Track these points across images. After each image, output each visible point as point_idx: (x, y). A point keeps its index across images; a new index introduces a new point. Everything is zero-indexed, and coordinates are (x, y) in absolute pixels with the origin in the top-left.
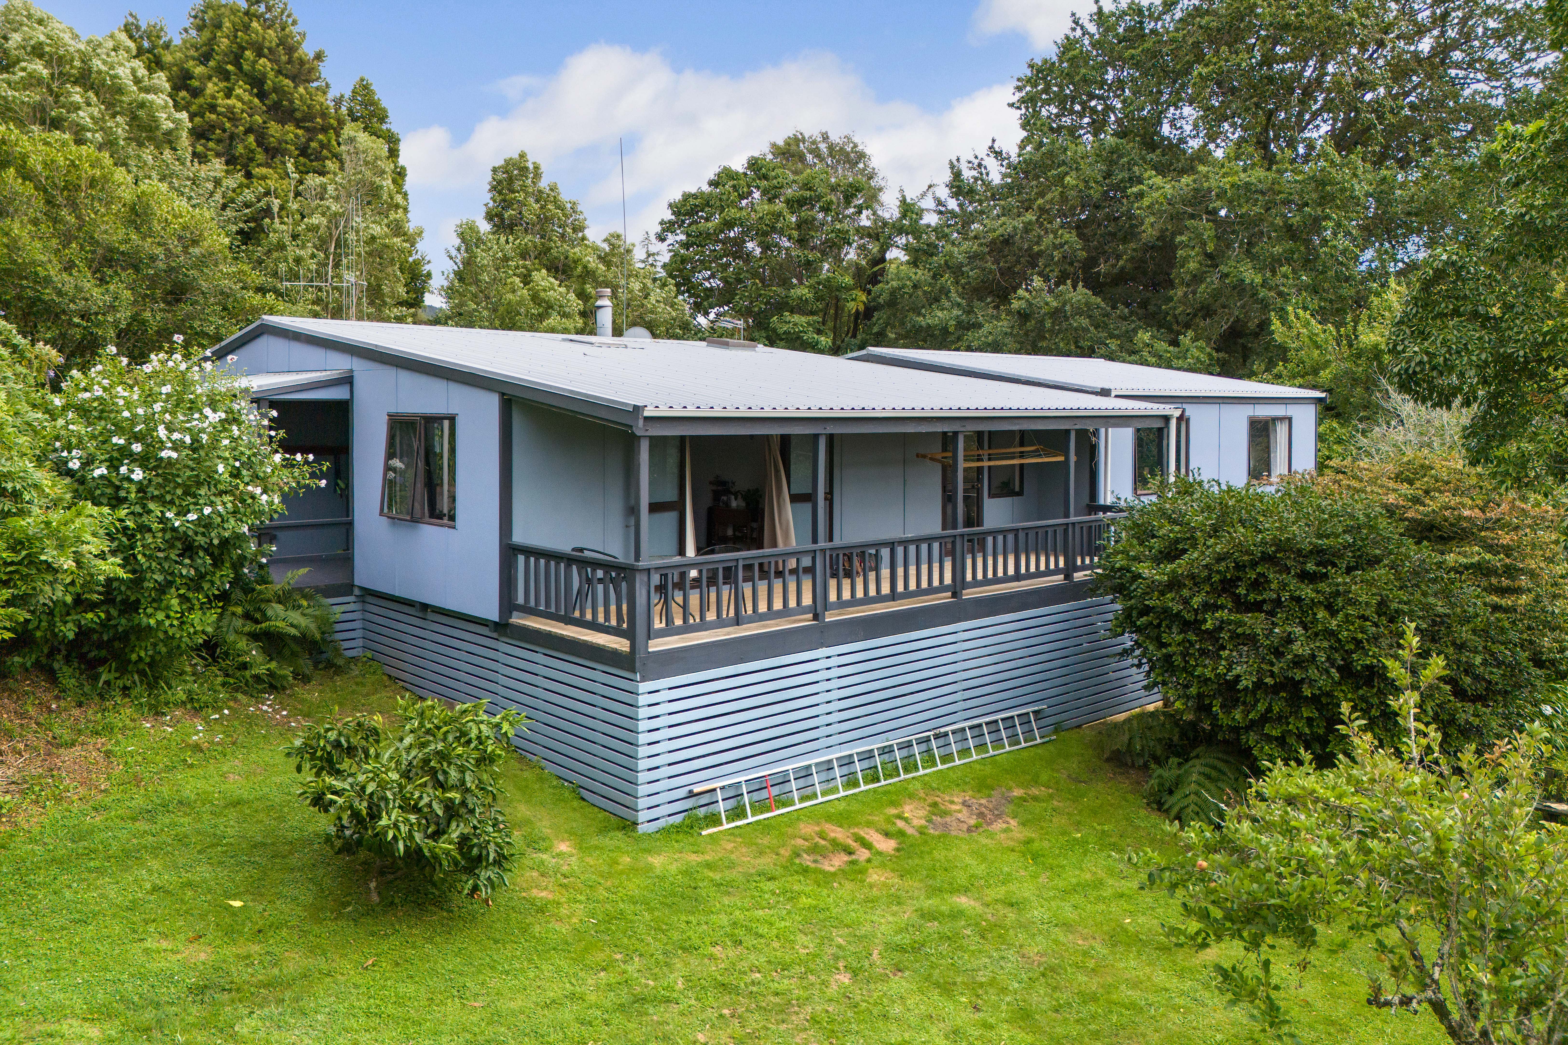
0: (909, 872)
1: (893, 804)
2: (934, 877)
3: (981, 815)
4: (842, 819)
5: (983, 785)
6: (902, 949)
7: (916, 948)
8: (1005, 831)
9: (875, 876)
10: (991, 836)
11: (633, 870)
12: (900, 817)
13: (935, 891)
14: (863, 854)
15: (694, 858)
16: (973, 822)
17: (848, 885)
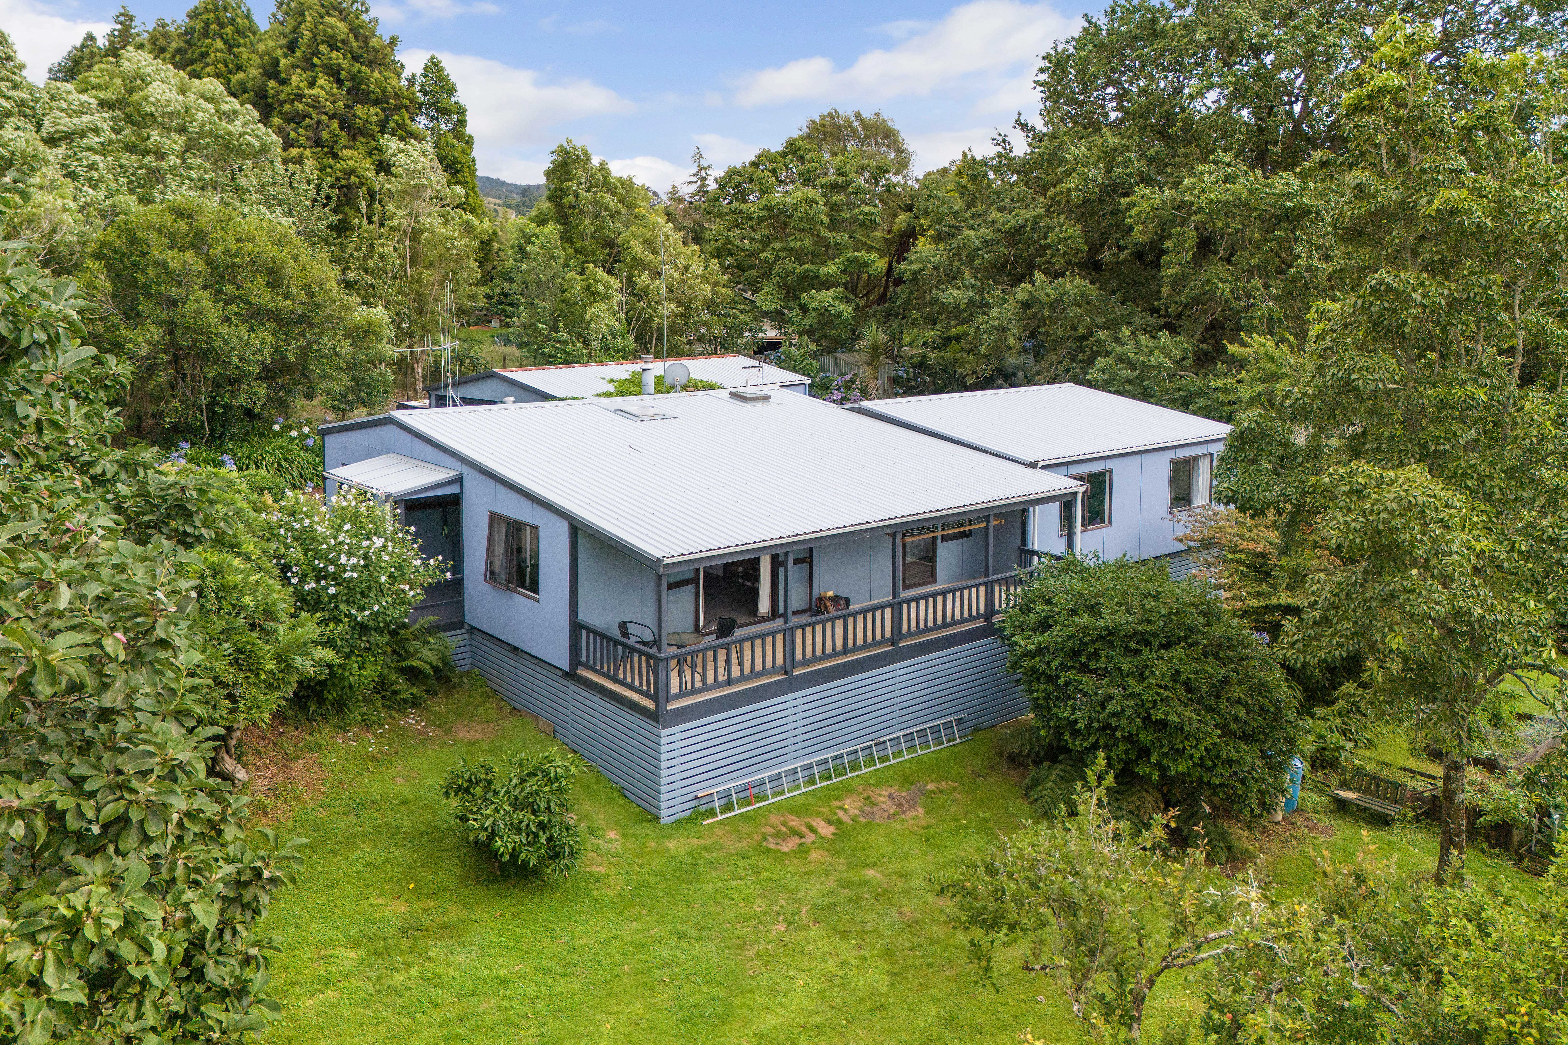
0: (838, 852)
1: (838, 798)
2: (854, 856)
3: (900, 805)
4: (800, 810)
5: (906, 781)
6: (821, 908)
7: (831, 907)
8: (913, 818)
9: (815, 855)
10: (902, 822)
11: (657, 852)
12: (841, 808)
13: (853, 866)
14: (810, 838)
15: (696, 843)
16: (892, 811)
17: (796, 862)
